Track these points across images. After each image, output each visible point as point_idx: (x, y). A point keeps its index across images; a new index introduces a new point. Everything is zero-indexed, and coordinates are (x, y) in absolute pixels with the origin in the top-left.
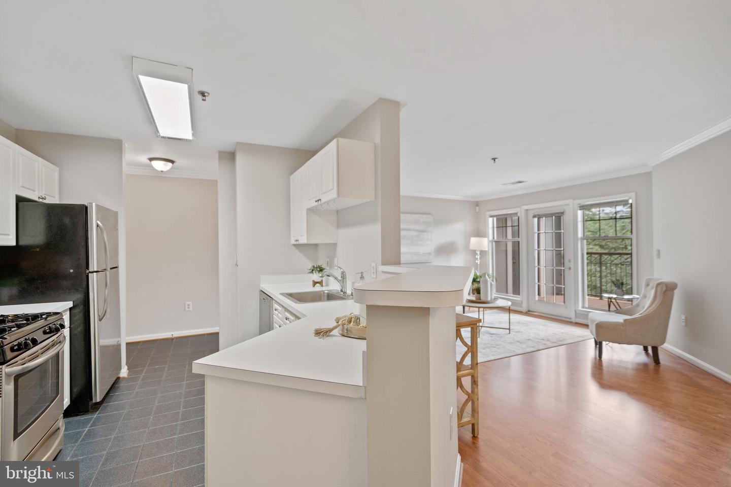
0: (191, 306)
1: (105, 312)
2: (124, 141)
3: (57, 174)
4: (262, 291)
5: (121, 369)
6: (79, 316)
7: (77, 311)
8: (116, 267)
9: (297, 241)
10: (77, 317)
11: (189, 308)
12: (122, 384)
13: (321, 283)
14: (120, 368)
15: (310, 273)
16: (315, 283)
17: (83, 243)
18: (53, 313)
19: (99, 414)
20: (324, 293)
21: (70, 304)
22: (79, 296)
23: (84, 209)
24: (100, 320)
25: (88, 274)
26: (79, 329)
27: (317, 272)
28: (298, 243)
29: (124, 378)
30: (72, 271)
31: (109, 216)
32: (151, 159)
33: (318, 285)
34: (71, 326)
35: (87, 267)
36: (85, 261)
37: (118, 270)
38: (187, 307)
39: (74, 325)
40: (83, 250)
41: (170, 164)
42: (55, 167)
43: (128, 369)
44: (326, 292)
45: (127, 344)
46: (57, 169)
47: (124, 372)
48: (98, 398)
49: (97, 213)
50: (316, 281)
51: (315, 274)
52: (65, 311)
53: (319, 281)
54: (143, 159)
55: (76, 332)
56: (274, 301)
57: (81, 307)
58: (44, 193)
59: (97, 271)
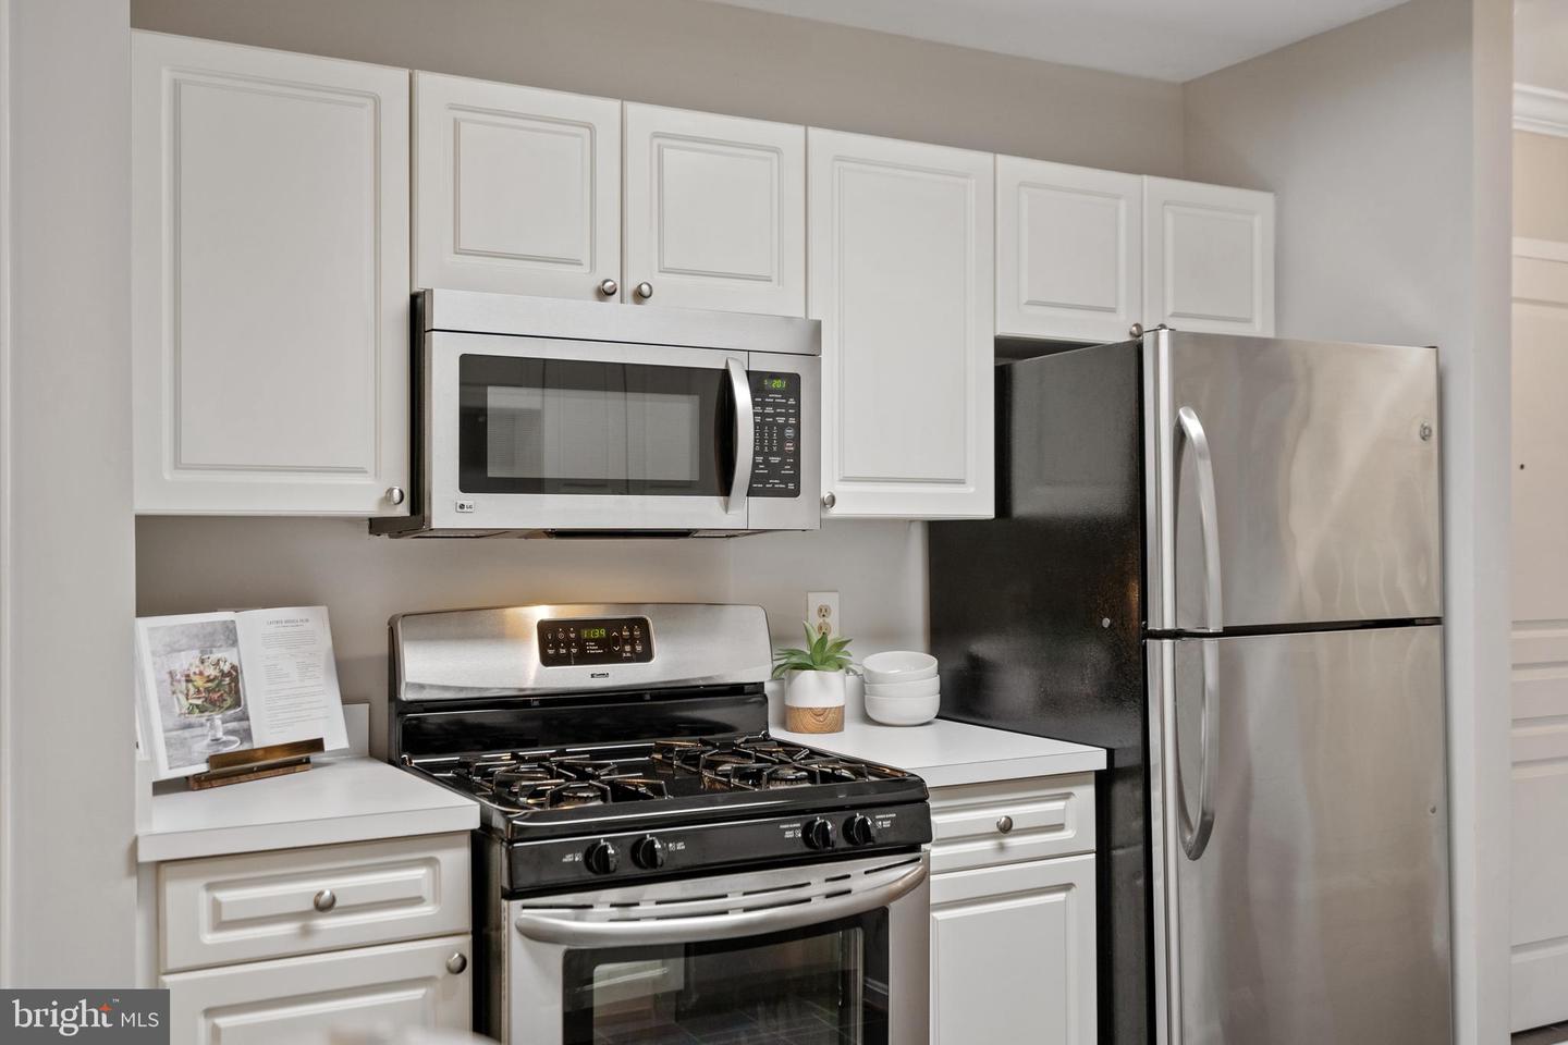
24: (1192, 851)
25: (1146, 638)
35: (1144, 616)
58: (1170, 310)
59: (1176, 635)
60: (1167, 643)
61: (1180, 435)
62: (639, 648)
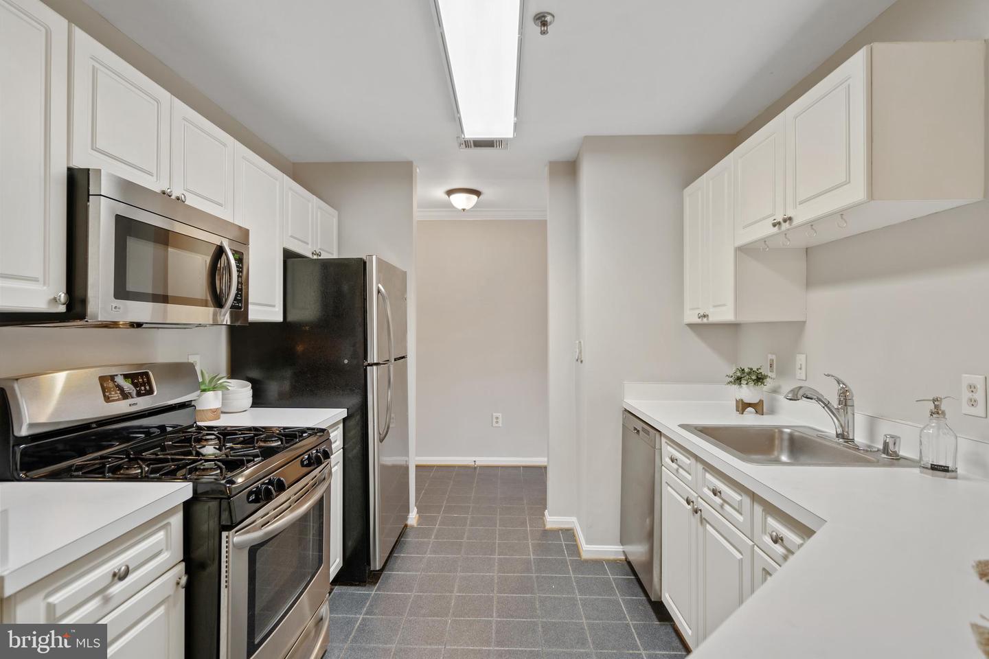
0: (500, 420)
1: (388, 428)
2: (415, 164)
3: (335, 220)
4: (626, 410)
5: (409, 513)
6: (355, 432)
7: (352, 423)
8: (403, 357)
9: (704, 316)
10: (353, 432)
11: (497, 422)
12: (410, 539)
13: (758, 407)
14: (407, 511)
15: (734, 383)
16: (743, 406)
17: (360, 319)
18: (317, 429)
19: (378, 589)
20: (781, 432)
21: (342, 413)
22: (355, 400)
23: (361, 265)
24: (381, 440)
25: (366, 366)
26: (355, 451)
27: (752, 384)
28: (705, 320)
29: (412, 527)
30: (346, 361)
31: (395, 277)
32: (450, 193)
33: (750, 409)
34: (346, 447)
35: (366, 358)
36: (362, 348)
37: (406, 362)
38: (495, 420)
39: (349, 445)
40: (360, 329)
41: (474, 198)
42: (333, 209)
43: (418, 513)
44: (788, 430)
45: (417, 467)
46: (335, 213)
47: (413, 518)
48: (377, 564)
49: (379, 271)
50: (747, 400)
51: (744, 386)
52: (336, 424)
53: (755, 401)
54: (439, 193)
55: (350, 456)
56: (663, 440)
57: (358, 417)
58: (319, 247)
59: (377, 364)
60: (375, 367)
61: (379, 292)
62: (148, 388)
